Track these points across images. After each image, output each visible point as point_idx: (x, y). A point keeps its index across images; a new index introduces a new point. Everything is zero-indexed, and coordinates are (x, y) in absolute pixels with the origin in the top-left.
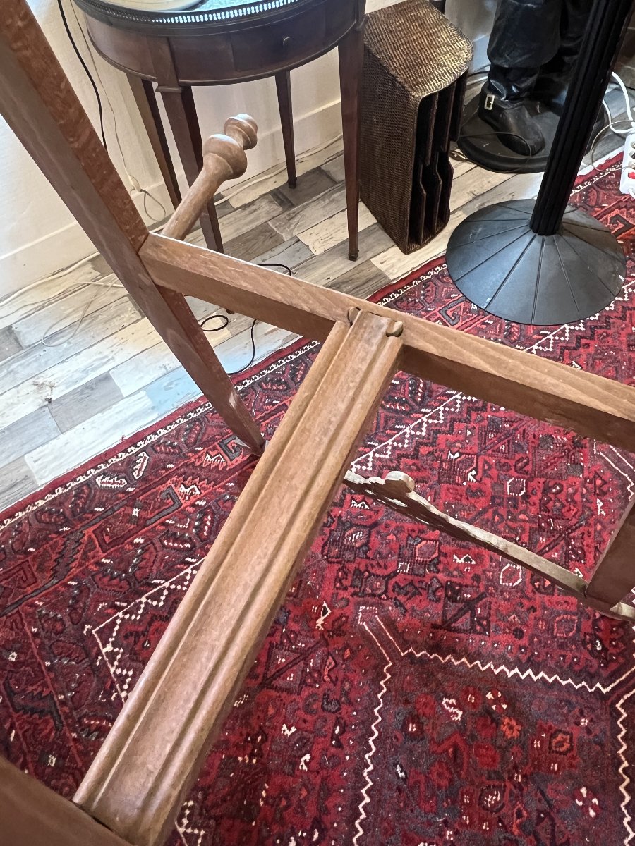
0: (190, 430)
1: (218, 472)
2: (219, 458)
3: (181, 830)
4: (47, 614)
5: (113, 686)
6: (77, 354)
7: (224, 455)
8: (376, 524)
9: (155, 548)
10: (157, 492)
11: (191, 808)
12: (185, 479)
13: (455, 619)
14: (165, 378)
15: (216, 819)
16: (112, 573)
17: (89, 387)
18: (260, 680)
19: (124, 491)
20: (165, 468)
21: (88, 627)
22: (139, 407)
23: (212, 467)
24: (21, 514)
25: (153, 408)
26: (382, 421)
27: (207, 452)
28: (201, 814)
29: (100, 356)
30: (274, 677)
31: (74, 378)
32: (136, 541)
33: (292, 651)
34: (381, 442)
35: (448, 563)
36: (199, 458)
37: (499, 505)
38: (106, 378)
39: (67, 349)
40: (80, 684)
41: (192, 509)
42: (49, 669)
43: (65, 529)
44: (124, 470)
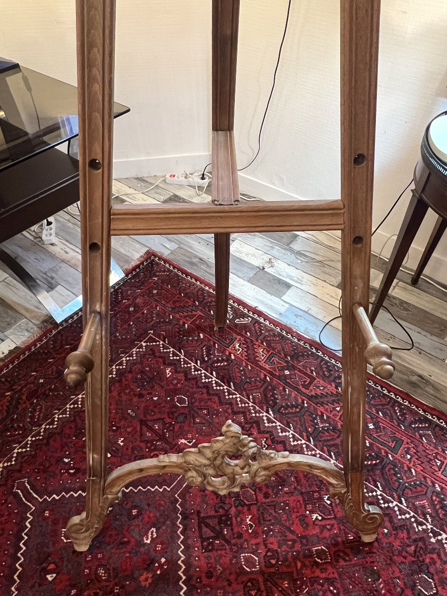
0: (274, 335)
1: (255, 358)
2: (263, 356)
3: (68, 406)
4: (154, 314)
5: (127, 353)
6: (297, 269)
7: (267, 357)
9: (200, 345)
10: (231, 333)
11: (78, 407)
12: (243, 344)
13: (207, 525)
14: (302, 312)
15: (75, 420)
16: (181, 331)
17: (279, 281)
18: (144, 419)
19: (226, 319)
20: (246, 332)
21: (152, 332)
22: (278, 307)
23: (257, 354)
24: (198, 283)
25: (281, 314)
26: (332, 443)
27: (264, 349)
28: (76, 412)
29: (300, 278)
30: (147, 426)
31: (281, 273)
32: (201, 335)
33: (163, 431)
34: (315, 445)
35: (244, 513)
36: (259, 346)
37: (301, 542)
38: (288, 286)
39: (298, 263)
40: (125, 339)
41: (227, 353)
42: (129, 325)
43: (197, 303)
44: (238, 314)
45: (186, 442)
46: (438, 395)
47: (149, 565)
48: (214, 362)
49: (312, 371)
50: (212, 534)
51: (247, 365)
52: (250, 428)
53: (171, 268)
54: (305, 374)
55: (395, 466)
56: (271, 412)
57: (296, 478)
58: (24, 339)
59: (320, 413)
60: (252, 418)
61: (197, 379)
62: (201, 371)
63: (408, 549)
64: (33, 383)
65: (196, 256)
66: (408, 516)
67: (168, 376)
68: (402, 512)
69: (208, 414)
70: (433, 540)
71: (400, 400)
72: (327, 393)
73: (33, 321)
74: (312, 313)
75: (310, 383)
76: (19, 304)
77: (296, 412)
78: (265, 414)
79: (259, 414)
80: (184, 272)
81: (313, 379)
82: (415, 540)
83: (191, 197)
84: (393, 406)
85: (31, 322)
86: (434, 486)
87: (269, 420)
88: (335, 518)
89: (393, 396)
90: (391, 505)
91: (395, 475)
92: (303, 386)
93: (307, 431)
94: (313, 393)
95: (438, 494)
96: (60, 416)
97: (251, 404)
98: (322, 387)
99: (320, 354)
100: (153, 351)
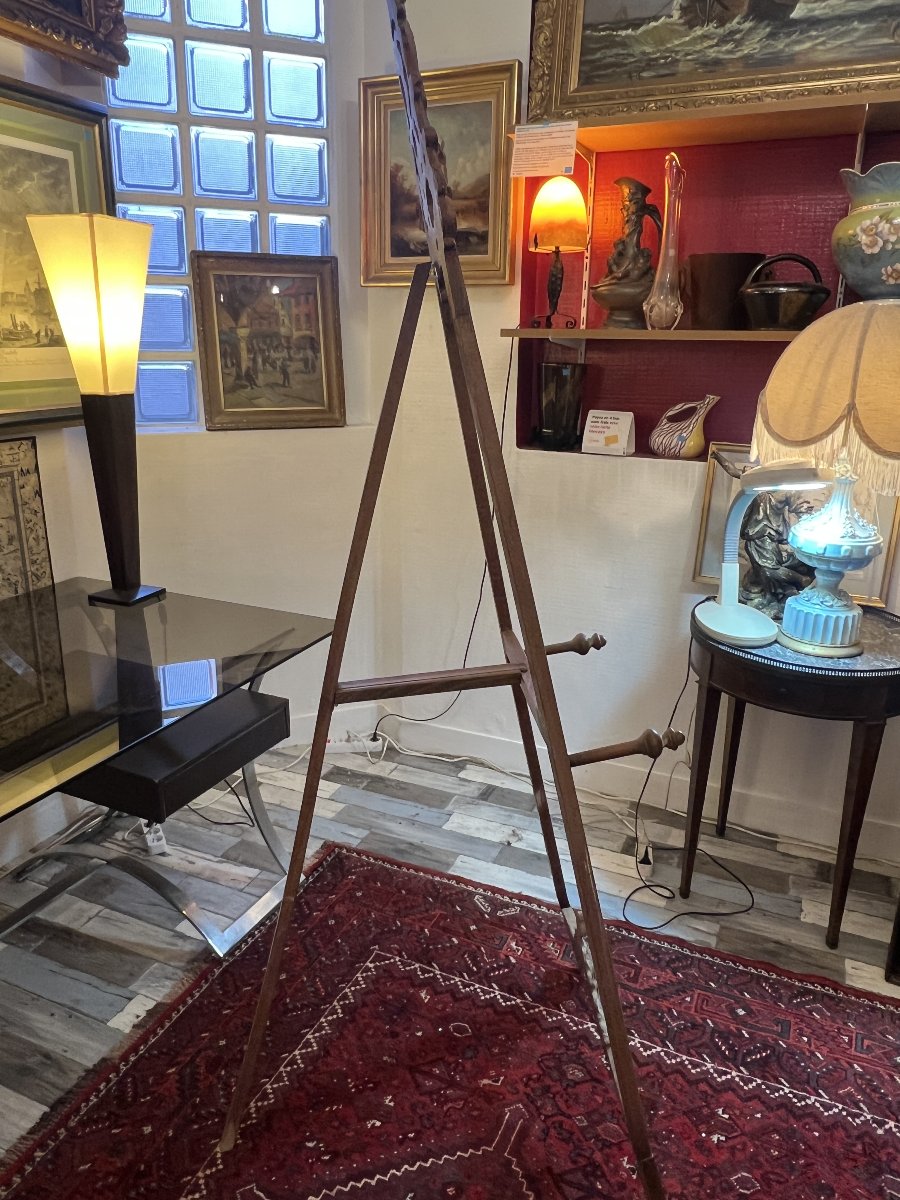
1: (546, 957)
2: (555, 951)
3: (282, 1069)
4: (369, 923)
5: (349, 981)
8: (600, 1082)
9: (457, 952)
10: (498, 931)
11: (299, 1067)
12: (521, 941)
13: (570, 1184)
15: (301, 1087)
16: (421, 939)
17: (538, 857)
18: (412, 1064)
19: (482, 914)
20: (519, 926)
21: (376, 947)
23: (546, 951)
24: (422, 874)
26: (698, 1042)
27: (553, 942)
28: (298, 1076)
30: (421, 1072)
31: (537, 846)
32: (454, 939)
33: (449, 1074)
34: (677, 1050)
35: (615, 1155)
36: (546, 940)
37: (711, 1175)
40: (338, 963)
41: (502, 956)
42: (337, 943)
43: (430, 899)
44: (497, 905)
45: (490, 1082)
46: (810, 961)
48: (488, 972)
49: (633, 960)
50: (582, 1194)
51: (538, 968)
52: (577, 1045)
53: (372, 860)
54: (624, 964)
55: (794, 1054)
57: (668, 1096)
58: (166, 991)
59: (665, 1009)
60: (574, 1032)
61: (472, 997)
62: (474, 986)
63: (854, 1149)
64: (211, 1047)
65: (403, 842)
66: (837, 1111)
67: (426, 1001)
68: (828, 1108)
69: (508, 1038)
70: (880, 1132)
71: (764, 973)
72: (665, 983)
73: (172, 964)
75: (637, 975)
76: (138, 945)
77: (632, 1015)
78: (590, 1024)
79: (582, 1025)
80: (392, 862)
81: (638, 970)
82: (858, 1138)
83: (362, 767)
84: (759, 983)
85: (170, 965)
86: (853, 1067)
88: (743, 1134)
89: (753, 971)
90: (809, 1102)
91: (798, 1063)
92: (629, 979)
93: (658, 1034)
94: (646, 986)
95: (861, 1076)
96: (275, 1086)
97: (565, 1016)
98: (655, 977)
99: (634, 936)
100: (388, 972)
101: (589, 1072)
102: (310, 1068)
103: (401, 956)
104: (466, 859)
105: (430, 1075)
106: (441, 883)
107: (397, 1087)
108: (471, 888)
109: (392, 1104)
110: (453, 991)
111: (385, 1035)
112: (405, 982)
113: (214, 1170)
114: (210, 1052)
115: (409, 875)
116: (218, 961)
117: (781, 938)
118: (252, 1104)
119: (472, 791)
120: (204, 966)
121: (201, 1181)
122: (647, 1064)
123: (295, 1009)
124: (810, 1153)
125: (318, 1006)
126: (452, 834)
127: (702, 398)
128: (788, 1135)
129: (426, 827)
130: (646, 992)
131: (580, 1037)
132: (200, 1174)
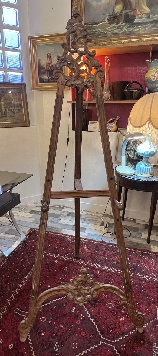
0: (87, 243)
1: (84, 250)
3: (23, 281)
6: (86, 223)
7: (88, 249)
8: (98, 277)
9: (64, 251)
11: (27, 280)
14: (93, 235)
16: (55, 249)
17: (82, 228)
18: (54, 277)
19: (69, 242)
21: (44, 251)
24: (54, 234)
25: (86, 236)
27: (86, 247)
28: (27, 282)
29: (88, 225)
31: (81, 225)
32: (63, 248)
33: (63, 279)
34: (115, 269)
38: (85, 229)
41: (74, 251)
42: (35, 251)
43: (57, 239)
44: (72, 240)
46: (144, 247)
47: (77, 318)
48: (71, 255)
49: (104, 249)
50: (95, 302)
51: (82, 253)
52: (92, 270)
54: (103, 251)
55: (140, 267)
56: (97, 264)
57: (113, 279)
59: (112, 260)
60: (91, 267)
61: (67, 261)
62: (68, 258)
63: (154, 286)
66: (150, 279)
67: (57, 263)
68: (148, 278)
69: (76, 269)
71: (133, 250)
72: (111, 254)
74: (96, 234)
75: (105, 253)
77: (104, 262)
78: (95, 265)
80: (47, 231)
81: (105, 252)
82: (155, 284)
83: (39, 210)
84: (132, 252)
86: (153, 269)
87: (97, 266)
89: (131, 250)
90: (144, 277)
91: (141, 269)
92: (103, 254)
93: (110, 266)
94: (107, 255)
95: (155, 271)
96: (22, 285)
97: (89, 263)
98: (109, 253)
99: (104, 244)
100: (48, 257)
101: (95, 275)
102: (30, 280)
103: (50, 253)
104: (65, 229)
105: (58, 279)
106: (59, 236)
107: (51, 283)
108: (66, 236)
109: (50, 287)
110: (63, 260)
111: (47, 271)
112: (52, 259)
113: (8, 306)
114: (5, 279)
115: (51, 234)
116: (6, 258)
117: (138, 242)
118: (16, 290)
119: (65, 213)
120: (3, 259)
121: (5, 309)
122: (108, 272)
123: (25, 267)
124: (145, 288)
125: (31, 266)
126: (61, 224)
127: (116, 117)
128: (140, 285)
129: (55, 223)
130: (107, 257)
131: (93, 268)
132: (5, 307)
